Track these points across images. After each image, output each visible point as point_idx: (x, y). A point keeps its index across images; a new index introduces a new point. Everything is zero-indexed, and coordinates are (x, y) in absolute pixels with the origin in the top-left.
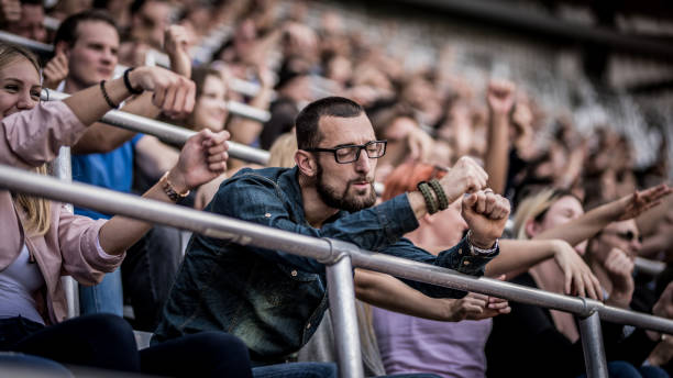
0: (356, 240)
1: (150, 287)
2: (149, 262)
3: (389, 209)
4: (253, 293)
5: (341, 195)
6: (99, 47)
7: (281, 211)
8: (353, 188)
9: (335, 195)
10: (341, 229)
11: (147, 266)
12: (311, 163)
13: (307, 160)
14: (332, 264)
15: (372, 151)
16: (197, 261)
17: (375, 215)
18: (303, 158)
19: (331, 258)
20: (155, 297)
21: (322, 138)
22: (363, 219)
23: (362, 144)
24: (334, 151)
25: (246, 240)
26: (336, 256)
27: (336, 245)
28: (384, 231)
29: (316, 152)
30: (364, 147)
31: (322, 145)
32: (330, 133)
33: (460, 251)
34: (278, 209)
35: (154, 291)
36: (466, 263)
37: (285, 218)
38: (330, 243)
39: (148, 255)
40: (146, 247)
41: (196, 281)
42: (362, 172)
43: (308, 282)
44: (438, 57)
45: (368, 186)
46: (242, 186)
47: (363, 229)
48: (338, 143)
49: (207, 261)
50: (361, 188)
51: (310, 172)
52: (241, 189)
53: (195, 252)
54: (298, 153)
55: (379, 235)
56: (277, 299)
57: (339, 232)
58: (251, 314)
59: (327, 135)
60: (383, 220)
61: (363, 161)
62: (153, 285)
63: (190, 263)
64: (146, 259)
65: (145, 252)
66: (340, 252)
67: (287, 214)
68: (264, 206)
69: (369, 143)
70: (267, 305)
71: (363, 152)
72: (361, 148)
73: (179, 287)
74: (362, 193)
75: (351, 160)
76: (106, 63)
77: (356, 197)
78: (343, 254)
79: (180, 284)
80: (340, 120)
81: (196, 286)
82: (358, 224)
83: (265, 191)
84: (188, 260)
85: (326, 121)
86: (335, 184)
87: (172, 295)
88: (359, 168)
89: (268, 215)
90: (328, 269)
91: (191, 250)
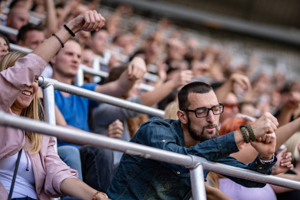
0: (206, 156)
1: (97, 181)
2: (96, 168)
3: (223, 141)
4: (156, 182)
5: (200, 134)
6: (71, 54)
7: (172, 139)
8: (206, 130)
9: (197, 133)
10: (198, 150)
11: (96, 169)
12: (185, 117)
13: (183, 115)
14: (193, 169)
15: (216, 110)
16: (127, 165)
17: (216, 144)
18: (181, 114)
19: (192, 166)
20: (100, 186)
21: (189, 104)
22: (210, 146)
23: (210, 107)
24: (195, 111)
25: (148, 156)
26: (195, 164)
27: (195, 158)
28: (220, 153)
29: (187, 111)
30: (211, 109)
31: (190, 108)
32: (194, 101)
33: (256, 163)
34: (170, 138)
35: (99, 182)
36: (261, 168)
37: (174, 143)
38: (192, 157)
39: (96, 164)
40: (95, 160)
41: (126, 175)
42: (210, 122)
43: (185, 178)
44: (248, 60)
45: (214, 129)
46: (153, 125)
47: (209, 151)
48: (198, 107)
49: (133, 165)
50: (210, 130)
51: (184, 121)
52: (152, 127)
53: (127, 160)
54: (178, 112)
55: (218, 155)
56: (168, 186)
57: (196, 152)
58: (154, 194)
59: (192, 103)
60: (220, 147)
61: (210, 116)
62: (98, 179)
63: (123, 166)
64: (95, 166)
65: (94, 162)
66: (197, 162)
67: (175, 141)
68: (163, 136)
69: (214, 107)
70: (163, 189)
71: (211, 112)
72: (209, 109)
73: (117, 178)
74: (211, 133)
75: (205, 115)
76: (75, 62)
77: (207, 135)
78: (199, 163)
79: (117, 177)
80: (199, 95)
81: (126, 178)
82: (207, 148)
83: (165, 128)
84: (122, 164)
85: (191, 95)
86: (197, 128)
87: (113, 183)
88: (208, 120)
89: (164, 141)
90: (191, 171)
91: (124, 159)
